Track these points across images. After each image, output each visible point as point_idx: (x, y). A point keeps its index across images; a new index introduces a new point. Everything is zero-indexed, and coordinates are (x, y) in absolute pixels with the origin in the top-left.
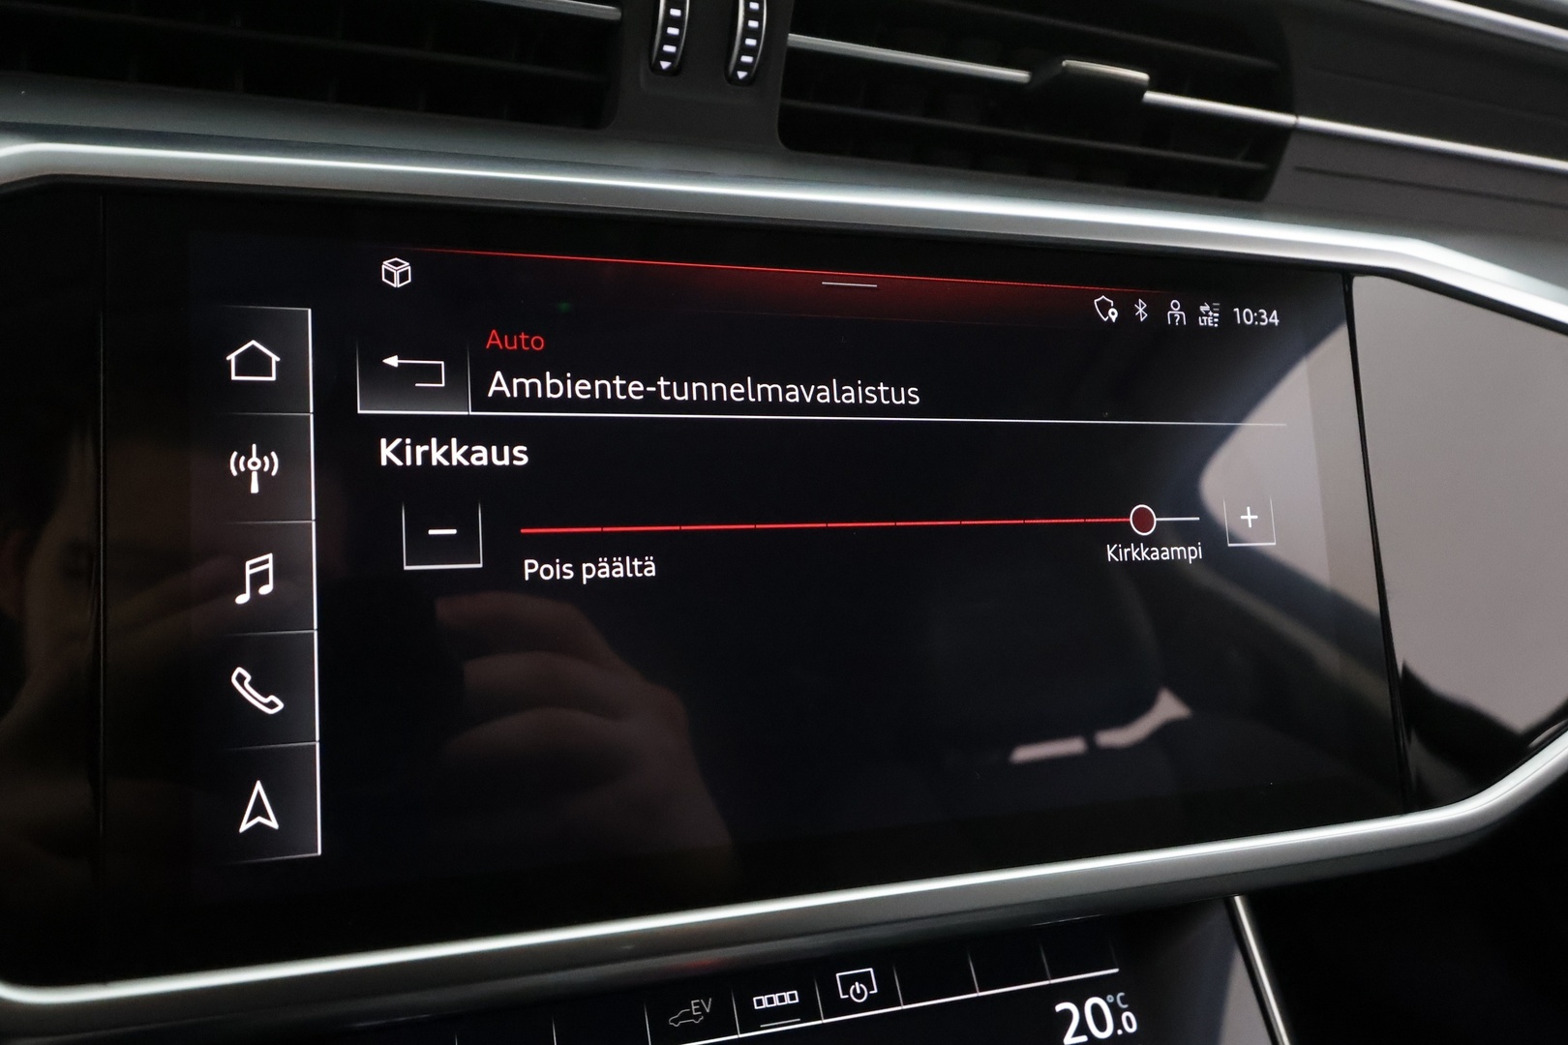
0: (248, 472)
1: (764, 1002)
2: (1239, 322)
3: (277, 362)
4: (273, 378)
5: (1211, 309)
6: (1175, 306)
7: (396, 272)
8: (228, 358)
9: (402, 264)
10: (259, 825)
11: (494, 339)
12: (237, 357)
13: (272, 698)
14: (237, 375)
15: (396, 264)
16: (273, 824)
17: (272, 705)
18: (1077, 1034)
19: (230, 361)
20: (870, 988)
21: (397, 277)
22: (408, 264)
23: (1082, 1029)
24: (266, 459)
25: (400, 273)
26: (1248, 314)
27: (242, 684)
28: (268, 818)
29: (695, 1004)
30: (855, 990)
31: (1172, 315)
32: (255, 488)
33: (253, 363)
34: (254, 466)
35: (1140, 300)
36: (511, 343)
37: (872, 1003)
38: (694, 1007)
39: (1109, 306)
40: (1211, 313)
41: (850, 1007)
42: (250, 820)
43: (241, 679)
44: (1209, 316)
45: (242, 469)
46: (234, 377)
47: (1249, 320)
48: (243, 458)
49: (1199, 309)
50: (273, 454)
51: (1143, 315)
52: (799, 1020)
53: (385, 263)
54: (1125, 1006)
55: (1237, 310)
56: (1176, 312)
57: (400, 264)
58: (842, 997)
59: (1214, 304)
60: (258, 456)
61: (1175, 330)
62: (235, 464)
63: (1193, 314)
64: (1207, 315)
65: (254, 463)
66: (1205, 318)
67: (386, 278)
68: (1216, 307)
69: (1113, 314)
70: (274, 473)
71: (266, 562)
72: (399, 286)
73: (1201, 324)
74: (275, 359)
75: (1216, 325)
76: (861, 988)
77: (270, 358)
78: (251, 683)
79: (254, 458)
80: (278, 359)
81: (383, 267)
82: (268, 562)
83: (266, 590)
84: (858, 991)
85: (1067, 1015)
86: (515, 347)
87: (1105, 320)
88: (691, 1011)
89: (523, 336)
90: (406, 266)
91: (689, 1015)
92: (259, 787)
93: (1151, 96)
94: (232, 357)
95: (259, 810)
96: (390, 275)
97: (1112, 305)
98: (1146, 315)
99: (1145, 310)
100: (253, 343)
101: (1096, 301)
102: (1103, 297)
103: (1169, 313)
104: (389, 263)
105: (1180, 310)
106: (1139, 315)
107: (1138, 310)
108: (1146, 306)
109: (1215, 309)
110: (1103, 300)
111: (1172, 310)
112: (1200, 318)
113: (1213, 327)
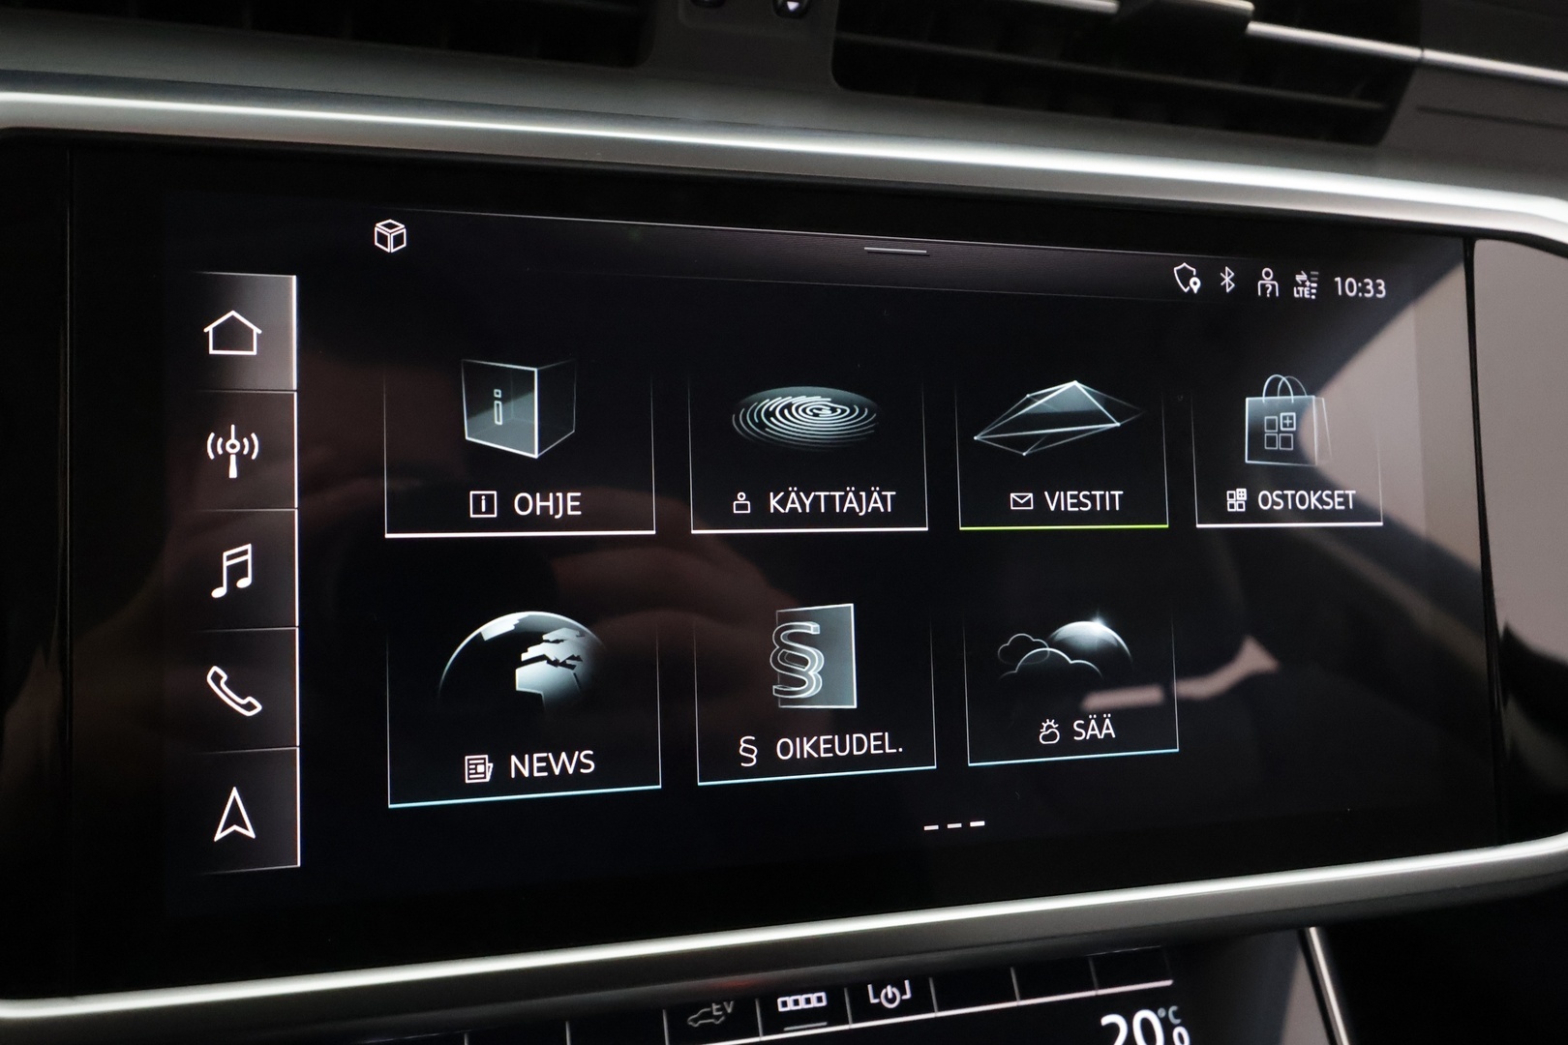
0: (227, 455)
1: (788, 1004)
2: (1340, 293)
3: (258, 334)
4: (254, 353)
5: (1309, 279)
6: (1268, 274)
7: (390, 234)
8: (206, 330)
9: (397, 226)
10: (235, 833)
12: (215, 329)
13: (250, 699)
14: (214, 349)
15: (390, 226)
16: (251, 833)
17: (249, 707)
19: (208, 333)
20: (903, 992)
21: (391, 241)
22: (402, 226)
23: (1130, 1042)
24: (245, 441)
25: (395, 237)
26: (1351, 284)
27: (217, 684)
28: (245, 827)
29: (717, 1004)
30: (886, 994)
31: (1263, 286)
32: (233, 473)
33: (232, 335)
34: (233, 449)
35: (1227, 268)
37: (905, 1008)
38: (714, 1007)
39: (1191, 275)
40: (1308, 283)
41: (880, 1012)
43: (217, 678)
44: (1306, 287)
45: (220, 451)
46: (212, 351)
47: (1351, 290)
48: (220, 440)
49: (1295, 277)
50: (253, 436)
51: (1230, 285)
52: (825, 1024)
53: (378, 225)
54: (1178, 1021)
55: (1338, 279)
56: (1268, 281)
57: (393, 226)
58: (873, 1001)
59: (1312, 273)
60: (237, 438)
61: (1266, 303)
62: (212, 446)
63: (1287, 283)
64: (1303, 284)
65: (233, 445)
66: (1301, 289)
67: (379, 242)
68: (1315, 276)
69: (1195, 283)
70: (254, 457)
71: (245, 553)
72: (393, 251)
73: (1296, 295)
74: (256, 331)
75: (1313, 297)
76: (894, 994)
77: (252, 331)
78: (227, 683)
79: (233, 440)
80: (260, 332)
81: (376, 229)
83: (244, 583)
84: (890, 996)
85: (1114, 1029)
87: (1186, 290)
88: (711, 1012)
90: (401, 228)
91: (709, 1015)
92: (235, 793)
93: (1255, 27)
94: (209, 329)
95: (235, 818)
96: (383, 239)
97: (1194, 273)
98: (1233, 285)
99: (1231, 280)
100: (233, 313)
101: (1175, 269)
102: (1185, 264)
103: (1260, 282)
104: (384, 225)
105: (1272, 280)
106: (1225, 285)
107: (1224, 279)
108: (1233, 274)
109: (1313, 279)
110: (1185, 268)
111: (1264, 280)
112: (1295, 289)
113: (1310, 300)
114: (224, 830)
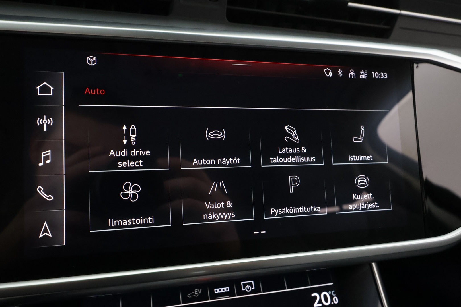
0: (43, 124)
1: (218, 291)
2: (374, 77)
3: (52, 89)
4: (51, 94)
5: (364, 73)
6: (352, 71)
7: (92, 60)
8: (37, 88)
10: (45, 235)
12: (40, 88)
13: (50, 196)
14: (40, 93)
15: (92, 58)
16: (50, 235)
17: (50, 198)
18: (318, 303)
19: (37, 89)
20: (252, 287)
21: (92, 62)
22: (95, 58)
23: (320, 302)
24: (49, 120)
25: (93, 61)
26: (377, 74)
27: (40, 191)
28: (48, 233)
29: (196, 291)
32: (45, 129)
33: (45, 89)
34: (45, 122)
35: (340, 70)
37: (253, 292)
38: (196, 292)
39: (329, 72)
41: (245, 293)
42: (43, 234)
43: (40, 189)
44: (363, 75)
45: (41, 123)
46: (39, 94)
47: (377, 76)
48: (41, 120)
49: (360, 72)
50: (51, 119)
51: (341, 75)
52: (229, 296)
53: (88, 57)
54: (335, 295)
55: (373, 73)
56: (352, 73)
58: (243, 290)
59: (365, 71)
60: (46, 119)
61: (352, 80)
62: (39, 122)
63: (358, 74)
65: (45, 121)
67: (88, 62)
69: (331, 74)
70: (51, 125)
71: (48, 153)
72: (92, 65)
74: (52, 88)
76: (249, 288)
77: (50, 88)
78: (43, 191)
79: (45, 120)
80: (53, 88)
81: (87, 59)
82: (49, 153)
83: (48, 162)
84: (248, 288)
85: (315, 297)
87: (328, 76)
88: (195, 293)
90: (95, 59)
92: (45, 223)
93: (350, 4)
94: (38, 88)
95: (45, 231)
96: (89, 62)
99: (341, 73)
100: (45, 83)
101: (325, 70)
102: (327, 69)
103: (350, 74)
104: (90, 58)
105: (354, 73)
106: (339, 75)
107: (339, 73)
108: (342, 71)
109: (366, 73)
110: (327, 70)
112: (360, 76)
113: (365, 79)
114: (42, 234)
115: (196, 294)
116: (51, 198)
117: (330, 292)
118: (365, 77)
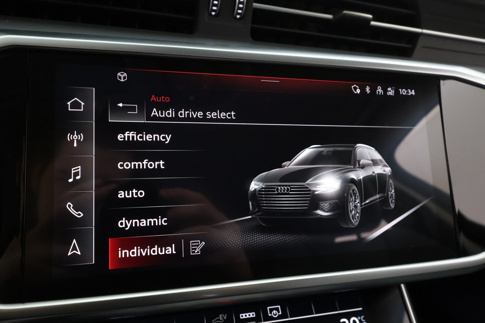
0: (73, 140)
1: (244, 316)
2: (401, 93)
4: (82, 110)
6: (379, 88)
7: (122, 76)
8: (68, 103)
10: (74, 253)
11: (153, 98)
12: (70, 103)
13: (79, 212)
14: (70, 109)
15: (122, 74)
16: (79, 253)
17: (79, 215)
20: (279, 312)
21: (122, 78)
24: (79, 136)
26: (404, 91)
27: (70, 208)
28: (77, 251)
30: (274, 313)
31: (378, 92)
32: (75, 145)
33: (76, 105)
34: (75, 138)
35: (367, 87)
36: (159, 100)
37: (279, 317)
38: (221, 317)
41: (272, 318)
42: (71, 252)
43: (69, 206)
44: (391, 92)
45: (71, 139)
47: (404, 93)
48: (72, 135)
49: (387, 89)
50: (81, 134)
52: (255, 322)
53: (119, 73)
54: (364, 321)
55: (400, 90)
56: (380, 90)
58: (270, 315)
59: (393, 88)
61: (379, 97)
62: (69, 137)
63: (385, 91)
64: (390, 91)
69: (358, 91)
70: (82, 140)
72: (123, 81)
73: (388, 94)
74: (83, 104)
76: (276, 313)
77: (81, 103)
78: (72, 207)
79: (75, 135)
81: (118, 75)
82: (79, 169)
83: (78, 178)
86: (160, 101)
87: (356, 93)
89: (163, 97)
90: (125, 74)
91: (219, 320)
92: (74, 241)
93: (373, 23)
95: (74, 248)
96: (120, 77)
97: (358, 88)
98: (370, 91)
99: (369, 90)
100: (76, 99)
101: (352, 87)
103: (377, 91)
104: (120, 74)
105: (381, 90)
106: (367, 91)
107: (366, 90)
108: (369, 88)
109: (393, 89)
110: (355, 86)
111: (378, 90)
112: (388, 92)
113: (392, 95)
115: (221, 319)
116: (81, 215)
117: (359, 318)
118: (393, 94)
